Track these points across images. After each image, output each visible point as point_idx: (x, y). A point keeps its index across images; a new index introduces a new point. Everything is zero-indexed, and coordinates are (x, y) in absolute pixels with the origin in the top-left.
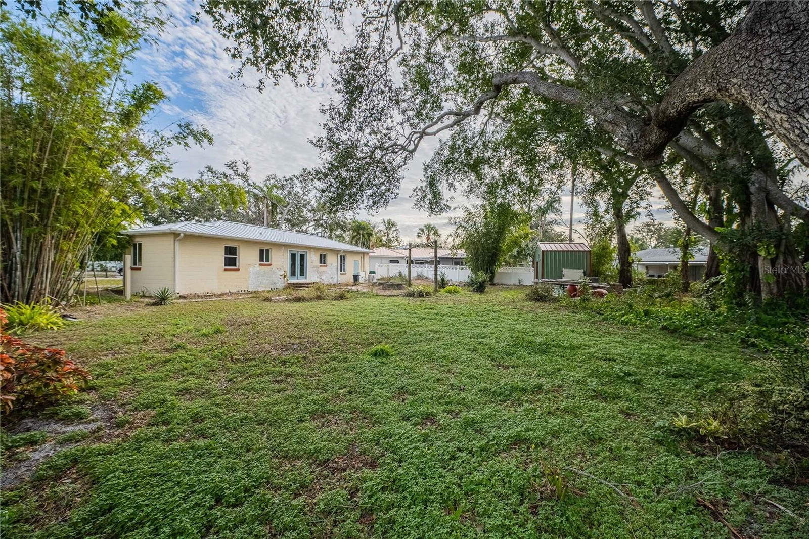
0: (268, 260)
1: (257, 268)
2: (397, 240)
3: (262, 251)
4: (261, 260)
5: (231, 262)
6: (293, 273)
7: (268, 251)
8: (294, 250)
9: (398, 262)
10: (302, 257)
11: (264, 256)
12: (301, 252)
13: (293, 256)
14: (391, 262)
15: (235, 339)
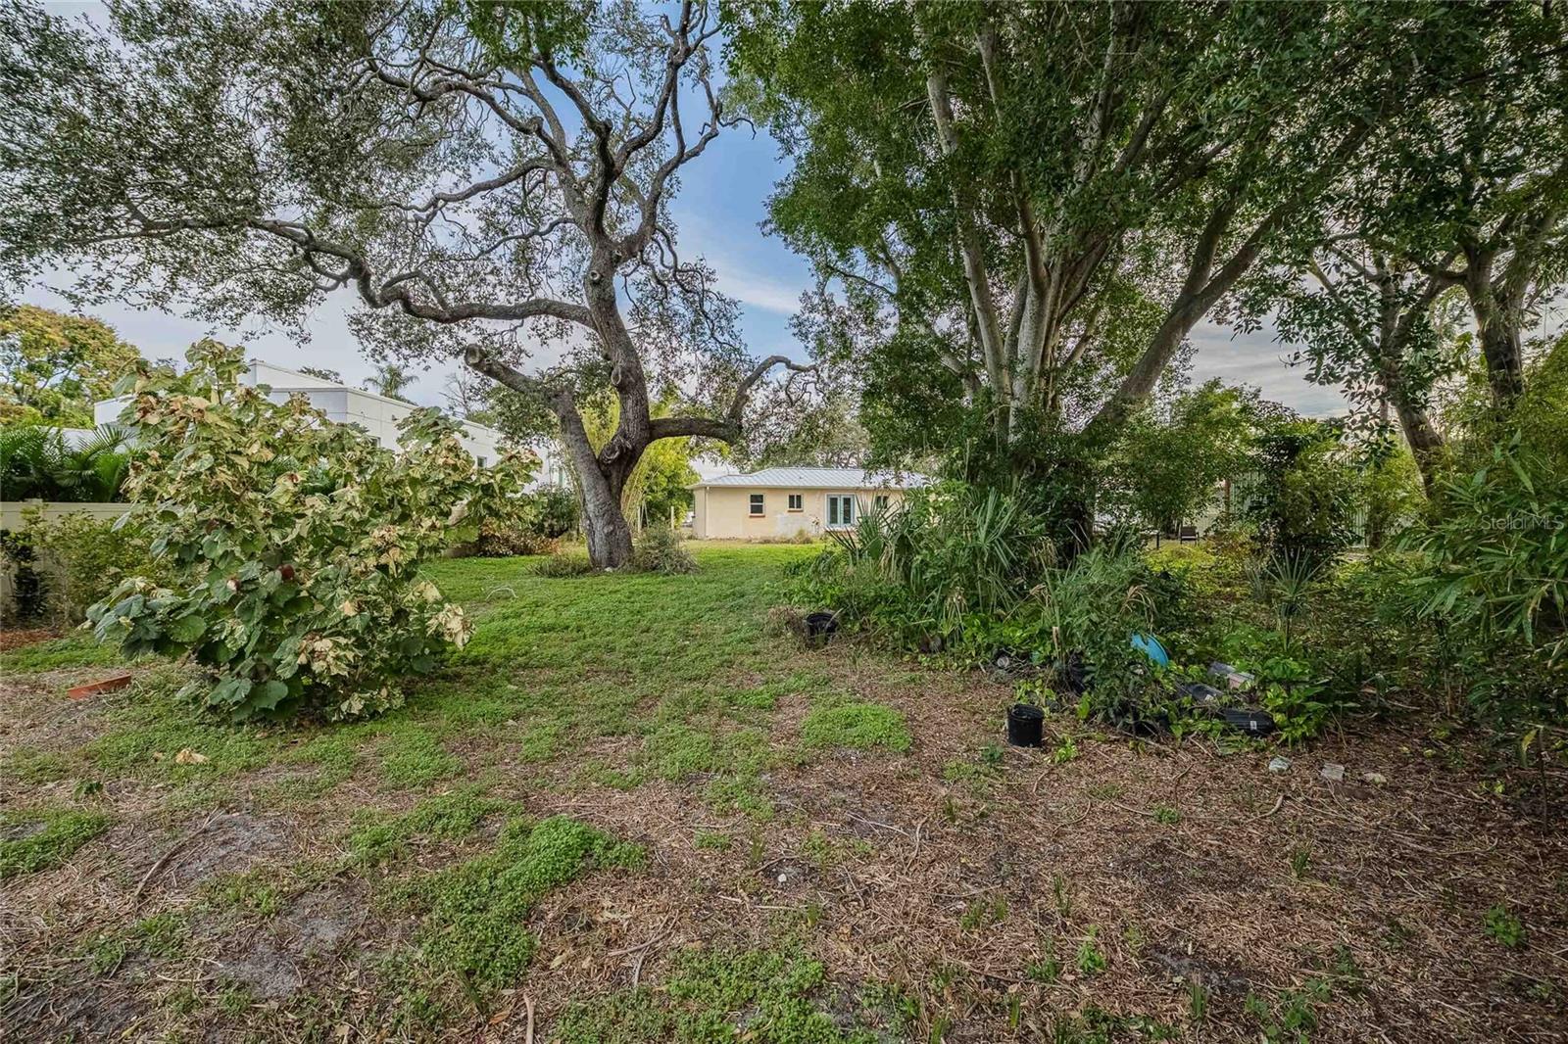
0: (799, 506)
1: (786, 514)
3: (791, 497)
4: (791, 506)
5: (757, 509)
6: (834, 520)
7: (799, 497)
8: (834, 495)
10: (847, 501)
11: (795, 502)
12: (847, 495)
13: (834, 502)
15: (768, 560)
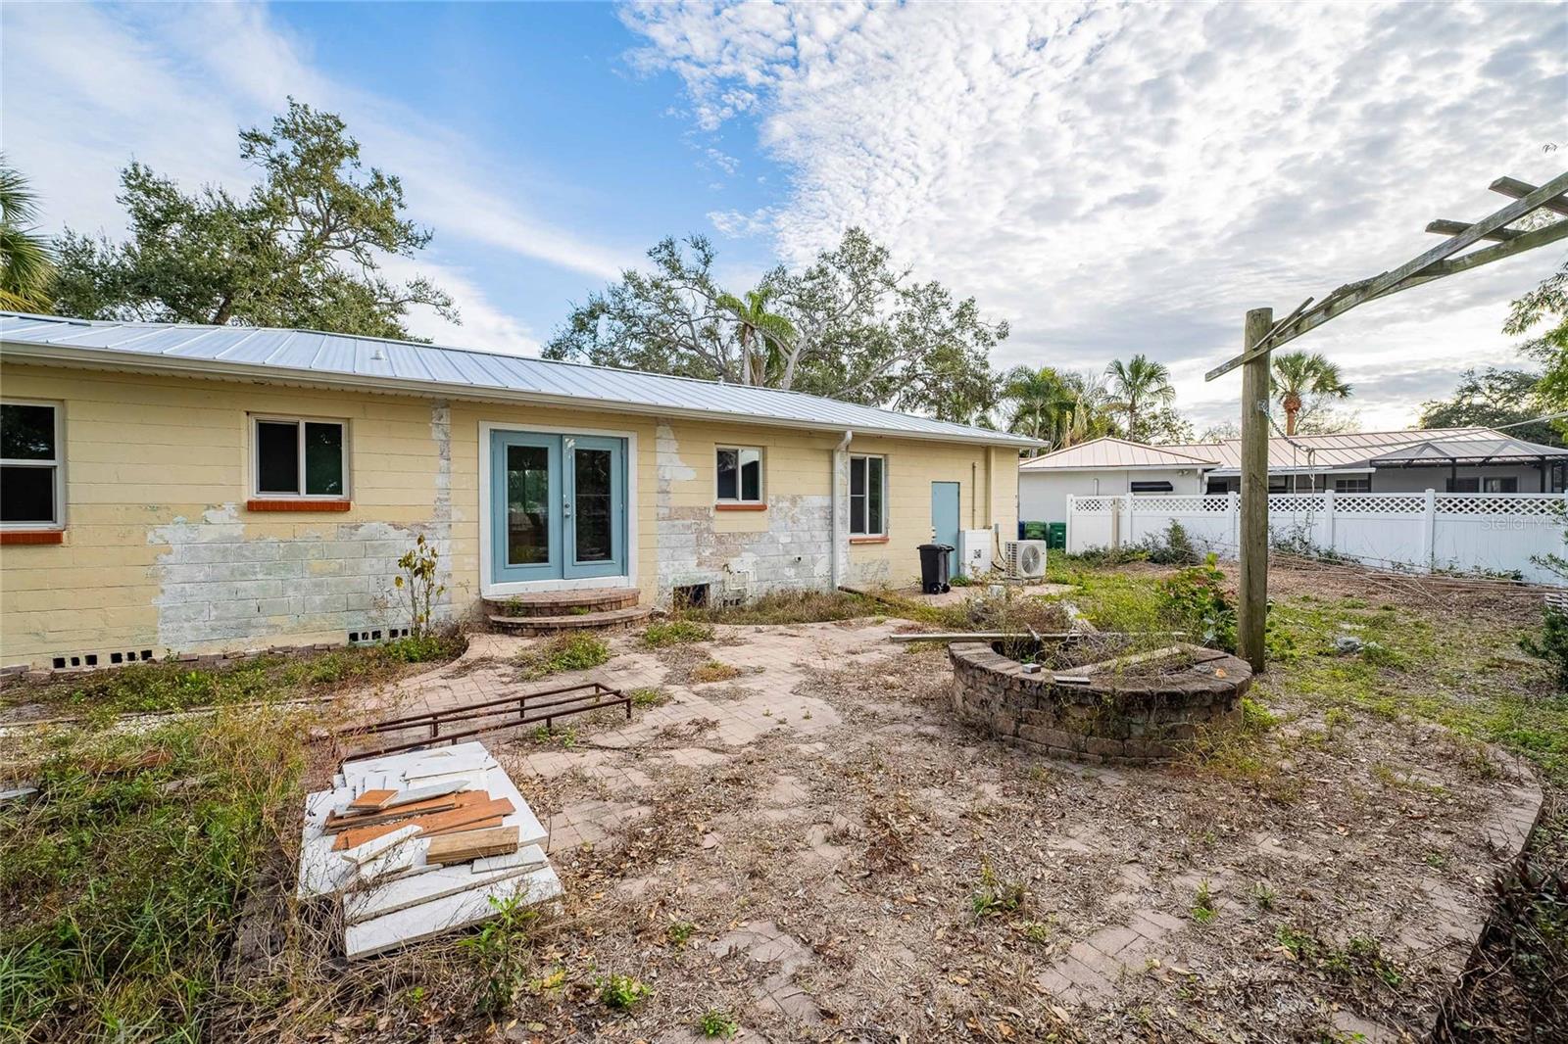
2: (1167, 426)
3: (273, 434)
9: (1166, 487)
14: (1136, 488)
